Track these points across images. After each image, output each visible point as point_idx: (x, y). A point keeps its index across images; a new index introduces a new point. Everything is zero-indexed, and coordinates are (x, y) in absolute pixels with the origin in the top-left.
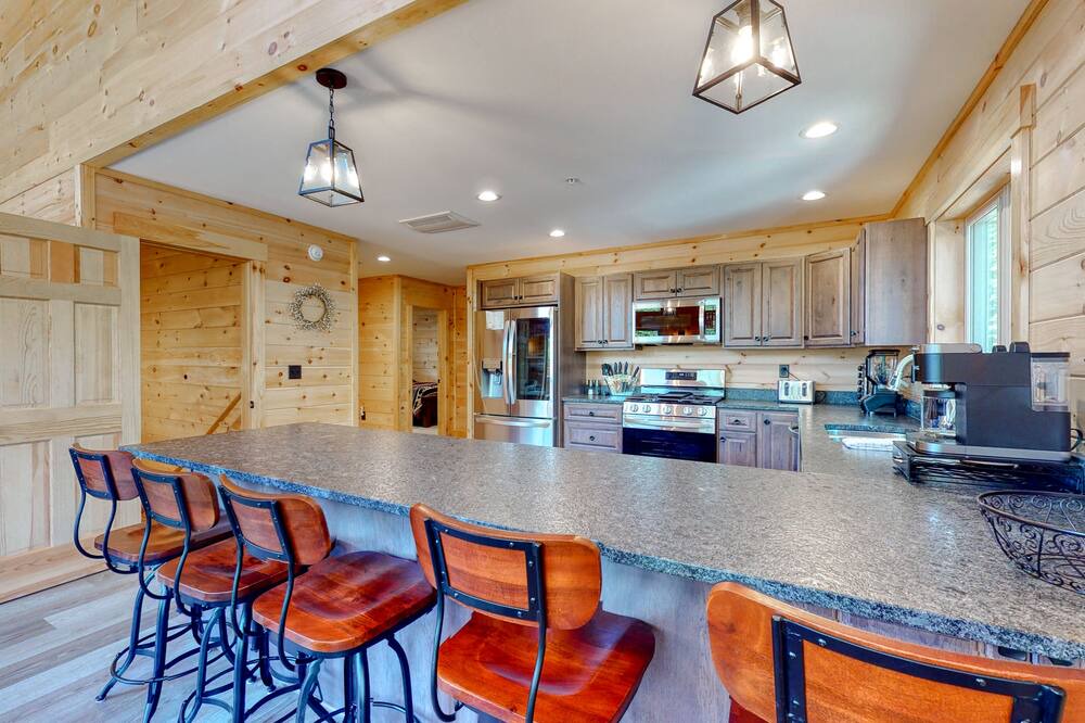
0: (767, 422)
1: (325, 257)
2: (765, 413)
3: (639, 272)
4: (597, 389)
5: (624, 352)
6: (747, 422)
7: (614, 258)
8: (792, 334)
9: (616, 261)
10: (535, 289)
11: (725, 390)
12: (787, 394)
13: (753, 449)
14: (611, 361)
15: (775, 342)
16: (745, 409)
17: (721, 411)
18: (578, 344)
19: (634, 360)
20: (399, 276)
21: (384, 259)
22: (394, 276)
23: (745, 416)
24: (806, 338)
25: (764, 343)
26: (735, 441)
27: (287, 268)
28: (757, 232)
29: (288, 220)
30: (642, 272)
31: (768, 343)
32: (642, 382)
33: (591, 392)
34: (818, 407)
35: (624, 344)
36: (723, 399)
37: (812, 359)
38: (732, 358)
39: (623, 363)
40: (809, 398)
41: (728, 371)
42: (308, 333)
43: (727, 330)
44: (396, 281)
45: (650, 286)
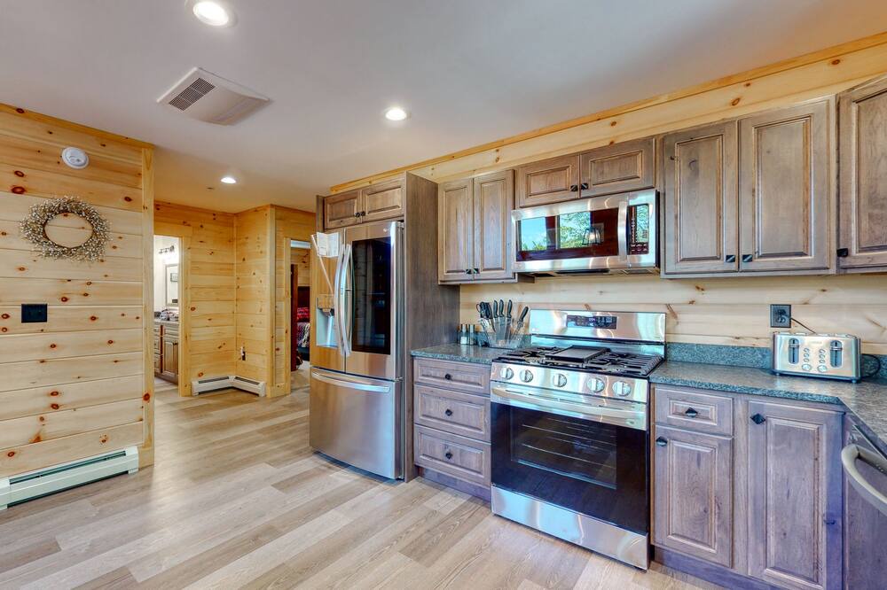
0: (758, 419)
1: (92, 163)
2: (754, 401)
3: (522, 167)
4: (472, 336)
5: (503, 285)
6: (713, 411)
7: (495, 155)
8: (807, 245)
9: (498, 159)
10: (380, 201)
11: (667, 346)
12: (793, 359)
13: (725, 467)
14: (490, 298)
15: (771, 263)
16: (710, 389)
17: (659, 389)
18: (443, 275)
19: (519, 297)
20: (272, 206)
21: (228, 180)
22: (267, 206)
23: (710, 405)
24: (843, 253)
25: (744, 266)
26: (688, 446)
27: (19, 174)
28: (727, 81)
29: (20, 111)
30: (526, 166)
31: (751, 266)
32: (532, 330)
33: (464, 340)
34: (868, 387)
35: (501, 274)
36: (663, 361)
37: (841, 295)
38: (678, 295)
39: (506, 301)
40: (848, 369)
41: (671, 313)
42: (60, 261)
43: (670, 245)
44: (269, 211)
45: (538, 185)
